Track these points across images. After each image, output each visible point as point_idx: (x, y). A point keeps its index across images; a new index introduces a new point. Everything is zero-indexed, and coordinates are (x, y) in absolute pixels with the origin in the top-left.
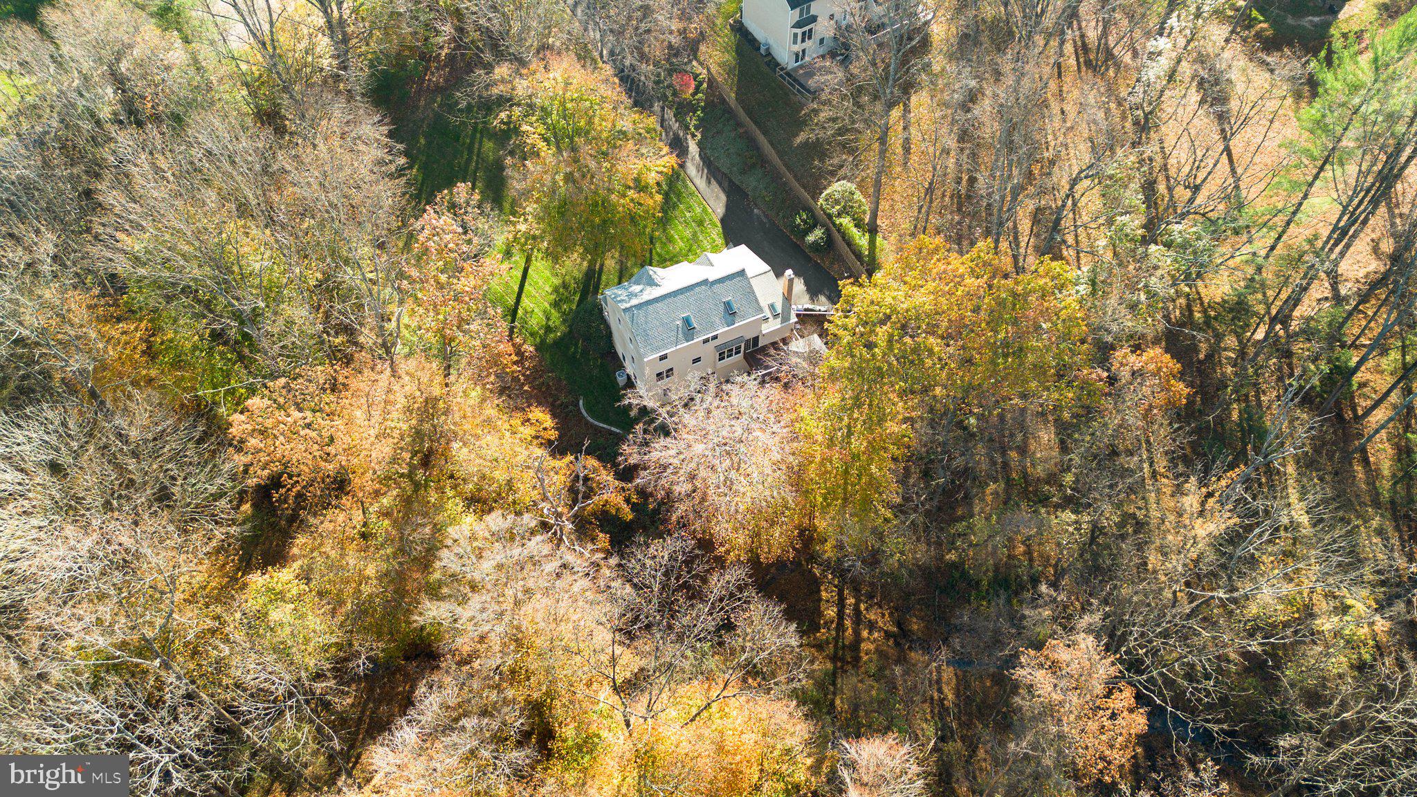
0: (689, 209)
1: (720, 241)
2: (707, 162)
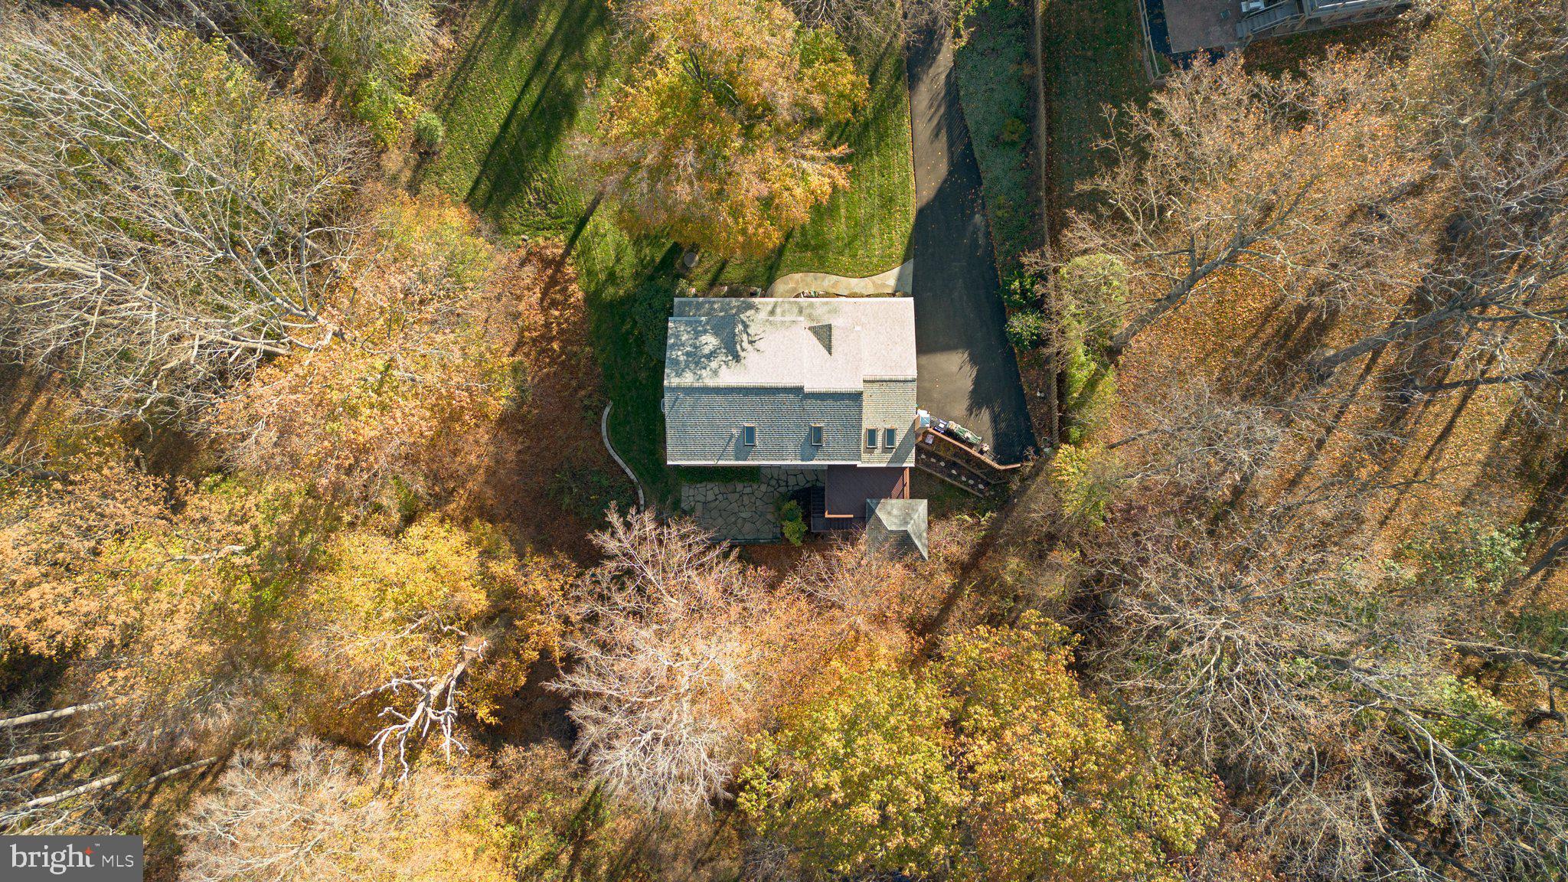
1: (899, 250)
2: (952, 94)
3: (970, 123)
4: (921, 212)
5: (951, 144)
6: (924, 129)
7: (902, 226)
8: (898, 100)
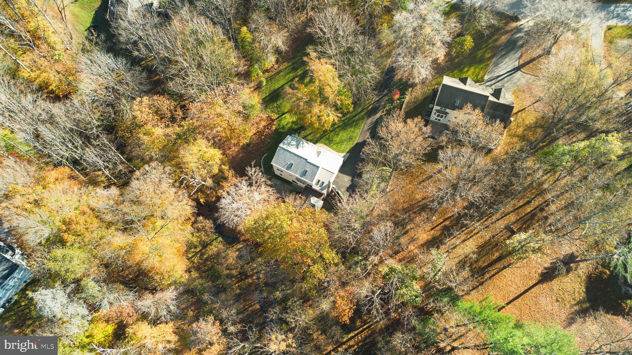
0: (353, 132)
1: (347, 150)
2: (376, 123)
5: (370, 133)
6: (366, 127)
8: (363, 119)
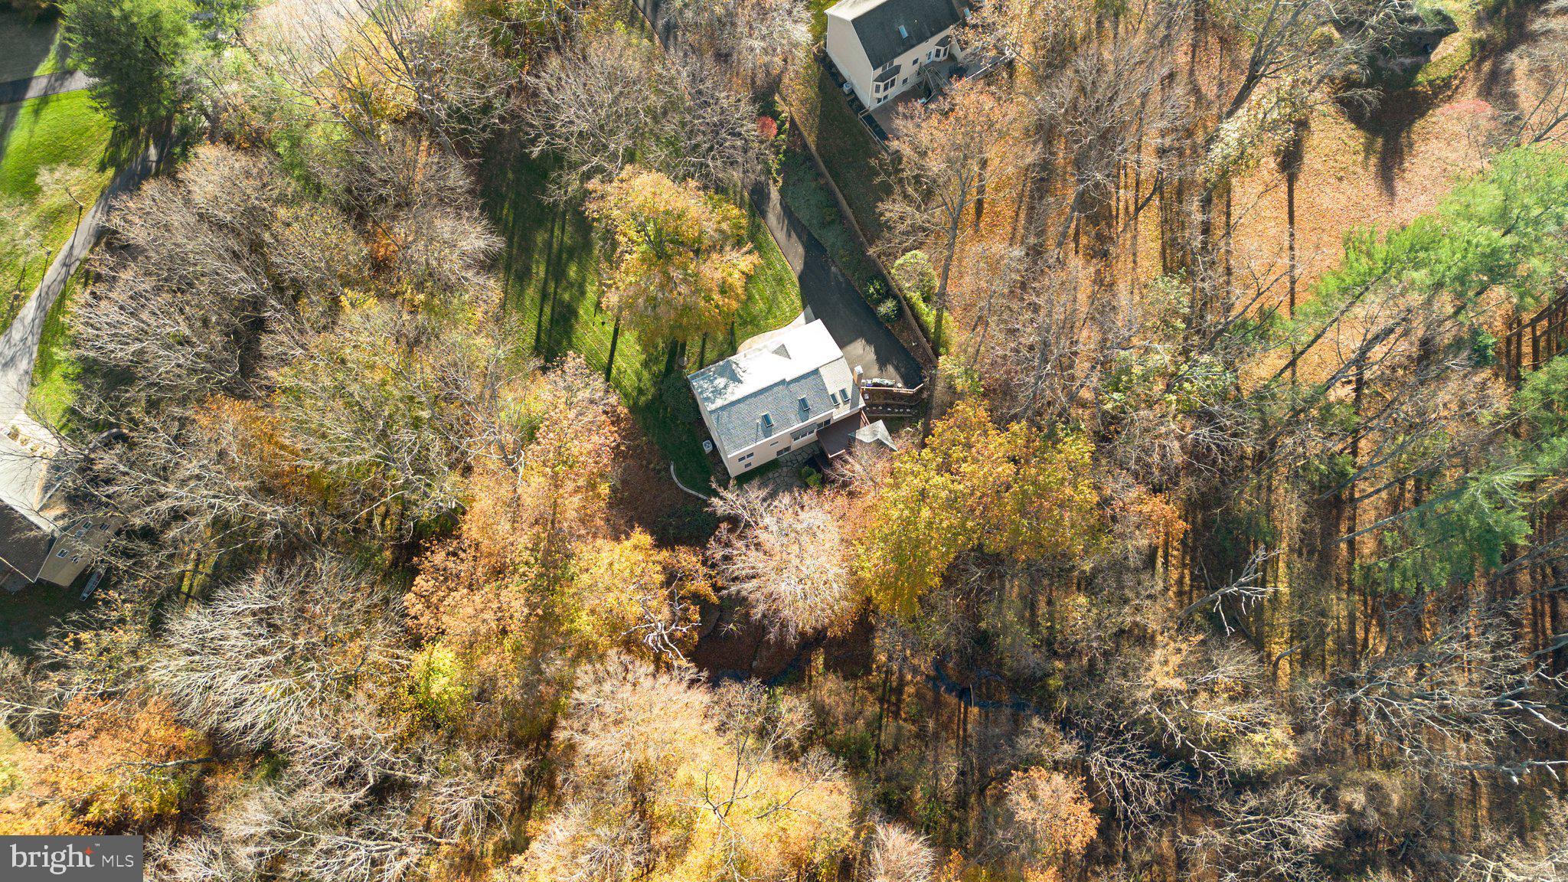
1: (798, 303)
2: (788, 212)
3: (806, 224)
4: (800, 278)
5: (800, 237)
6: (781, 235)
7: (794, 292)
8: (759, 227)
